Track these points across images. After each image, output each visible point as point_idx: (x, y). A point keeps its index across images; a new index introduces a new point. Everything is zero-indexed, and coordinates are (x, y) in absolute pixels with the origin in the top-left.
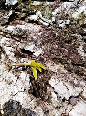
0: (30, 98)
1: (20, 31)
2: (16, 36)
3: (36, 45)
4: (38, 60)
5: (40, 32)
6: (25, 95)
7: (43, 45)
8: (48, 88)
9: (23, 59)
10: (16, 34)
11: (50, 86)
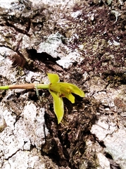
0: (43, 165)
1: (29, 8)
2: (18, 19)
3: (64, 42)
4: (68, 76)
5: (75, 9)
6: (32, 159)
7: (83, 42)
8: (89, 143)
9: (31, 74)
10: (18, 16)
11: (94, 139)
